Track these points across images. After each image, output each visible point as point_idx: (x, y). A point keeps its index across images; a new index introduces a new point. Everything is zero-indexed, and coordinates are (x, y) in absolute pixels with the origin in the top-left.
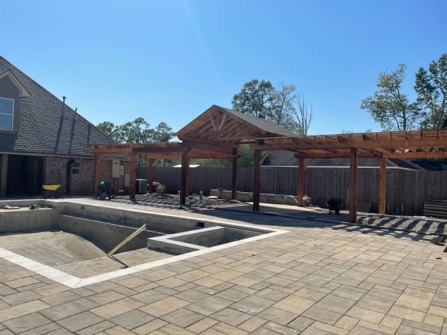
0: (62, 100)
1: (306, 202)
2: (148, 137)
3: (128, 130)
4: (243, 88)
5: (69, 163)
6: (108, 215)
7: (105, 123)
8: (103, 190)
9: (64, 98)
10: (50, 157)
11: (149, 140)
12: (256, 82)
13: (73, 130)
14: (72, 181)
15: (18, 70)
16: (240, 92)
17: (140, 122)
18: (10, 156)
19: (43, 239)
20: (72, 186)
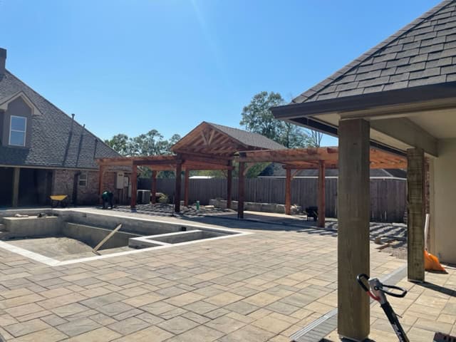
0: (71, 117)
1: (294, 210)
2: (162, 148)
3: (141, 142)
4: (252, 100)
5: (76, 175)
6: (106, 222)
7: (119, 135)
8: (106, 201)
9: (73, 115)
10: (58, 170)
11: (161, 151)
12: (265, 94)
13: (80, 144)
14: (79, 192)
15: (32, 90)
16: (250, 103)
17: (154, 134)
18: (21, 169)
19: (48, 243)
20: (78, 197)
